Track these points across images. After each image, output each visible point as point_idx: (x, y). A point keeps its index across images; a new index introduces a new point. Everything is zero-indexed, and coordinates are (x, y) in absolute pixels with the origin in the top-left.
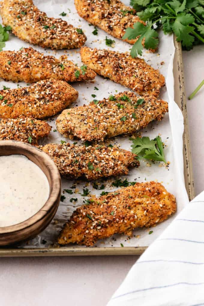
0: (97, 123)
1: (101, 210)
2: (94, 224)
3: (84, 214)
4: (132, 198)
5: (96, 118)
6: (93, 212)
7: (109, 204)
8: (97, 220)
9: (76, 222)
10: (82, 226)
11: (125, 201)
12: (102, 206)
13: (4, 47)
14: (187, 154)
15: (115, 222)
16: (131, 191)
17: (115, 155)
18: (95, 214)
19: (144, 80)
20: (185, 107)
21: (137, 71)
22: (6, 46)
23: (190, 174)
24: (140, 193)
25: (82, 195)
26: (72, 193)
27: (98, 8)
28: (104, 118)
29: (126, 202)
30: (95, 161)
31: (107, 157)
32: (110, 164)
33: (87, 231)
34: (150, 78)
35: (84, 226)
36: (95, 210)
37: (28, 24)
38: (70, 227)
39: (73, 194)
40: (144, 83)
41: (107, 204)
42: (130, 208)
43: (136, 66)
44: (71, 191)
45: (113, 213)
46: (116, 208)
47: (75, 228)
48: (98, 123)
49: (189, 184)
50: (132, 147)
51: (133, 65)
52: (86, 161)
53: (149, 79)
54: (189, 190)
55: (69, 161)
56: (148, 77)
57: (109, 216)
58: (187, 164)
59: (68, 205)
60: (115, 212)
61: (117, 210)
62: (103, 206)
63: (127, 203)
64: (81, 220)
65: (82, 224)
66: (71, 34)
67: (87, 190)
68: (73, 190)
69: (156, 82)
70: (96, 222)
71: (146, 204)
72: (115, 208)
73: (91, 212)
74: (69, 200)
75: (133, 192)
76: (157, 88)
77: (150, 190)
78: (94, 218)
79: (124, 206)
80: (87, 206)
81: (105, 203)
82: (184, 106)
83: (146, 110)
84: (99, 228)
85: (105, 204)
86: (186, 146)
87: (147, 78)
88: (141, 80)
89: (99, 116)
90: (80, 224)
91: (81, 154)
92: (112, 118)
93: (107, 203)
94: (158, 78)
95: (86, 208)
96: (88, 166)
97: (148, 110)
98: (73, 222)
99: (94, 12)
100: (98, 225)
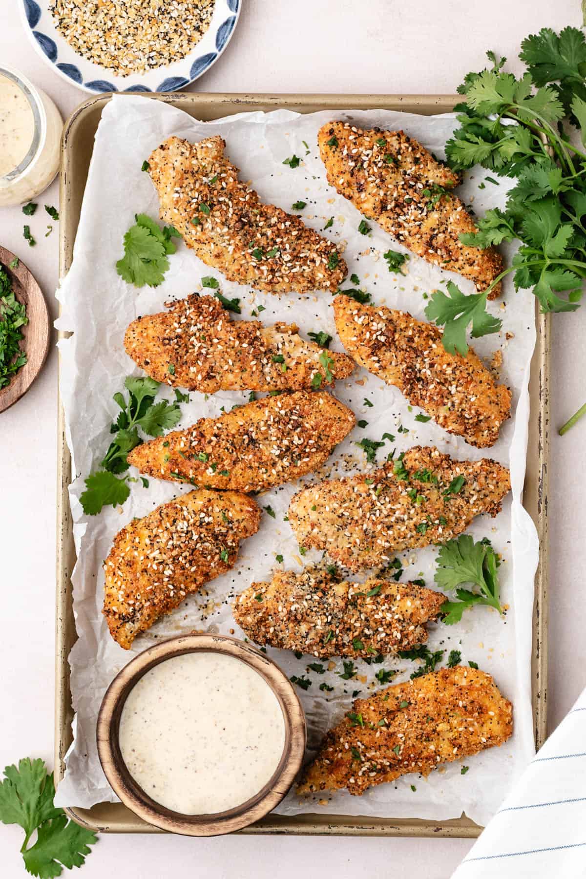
0: (369, 538)
1: (376, 740)
2: (364, 769)
3: (347, 746)
4: (432, 720)
5: (368, 525)
6: (363, 744)
7: (391, 730)
8: (369, 760)
9: (332, 762)
10: (344, 771)
11: (420, 726)
12: (378, 734)
13: (168, 269)
14: (540, 625)
15: (401, 765)
16: (430, 703)
17: (404, 610)
18: (366, 748)
19: (467, 416)
20: (546, 503)
21: (453, 389)
22: (171, 266)
23: (542, 674)
24: (447, 709)
25: (342, 676)
26: (324, 671)
27: (372, 185)
28: (383, 528)
29: (421, 729)
30: (366, 631)
31: (389, 616)
32: (394, 635)
33: (352, 780)
34: (480, 410)
35: (347, 770)
36: (366, 739)
37: (218, 243)
38: (322, 770)
39: (325, 673)
40: (466, 421)
41: (388, 729)
42: (428, 739)
43: (452, 376)
44: (321, 666)
45: (397, 748)
46: (404, 739)
47: (331, 772)
48: (372, 537)
49: (539, 697)
50: (438, 564)
51: (445, 374)
52: (348, 632)
53: (478, 414)
54: (537, 709)
55: (317, 634)
56: (475, 409)
57: (390, 753)
58: (538, 649)
59: (316, 697)
60: (402, 748)
61: (404, 743)
62: (381, 732)
63: (424, 730)
64: (342, 758)
65: (342, 765)
66: (313, 270)
67: (352, 664)
68: (325, 665)
69: (493, 417)
70: (368, 764)
71: (457, 731)
72: (401, 738)
73: (359, 744)
74: (318, 685)
75: (435, 705)
76: (493, 430)
77: (465, 707)
78: (365, 756)
79: (417, 736)
80: (351, 729)
81: (383, 726)
82: (543, 502)
83: (468, 502)
84: (373, 774)
85: (384, 729)
86: (540, 605)
87: (473, 412)
88: (462, 416)
89: (374, 524)
90: (339, 765)
91: (340, 615)
92: (399, 527)
93: (388, 726)
94: (497, 404)
95: (350, 733)
96: (352, 644)
97: (472, 502)
98: (327, 762)
99: (363, 195)
100: (371, 770)
